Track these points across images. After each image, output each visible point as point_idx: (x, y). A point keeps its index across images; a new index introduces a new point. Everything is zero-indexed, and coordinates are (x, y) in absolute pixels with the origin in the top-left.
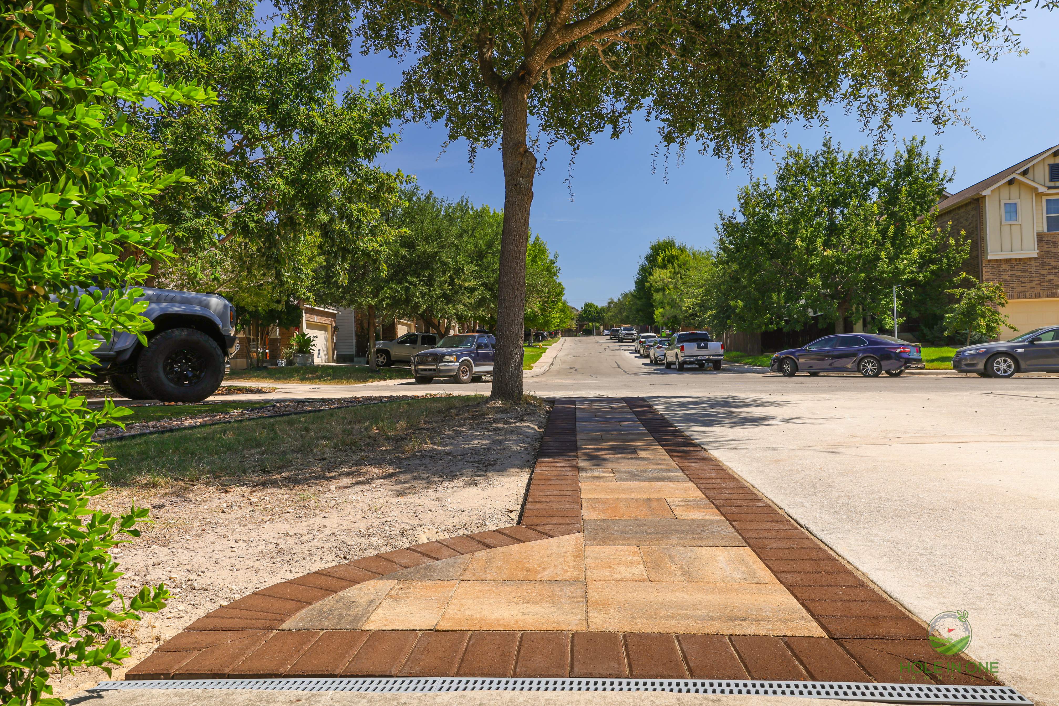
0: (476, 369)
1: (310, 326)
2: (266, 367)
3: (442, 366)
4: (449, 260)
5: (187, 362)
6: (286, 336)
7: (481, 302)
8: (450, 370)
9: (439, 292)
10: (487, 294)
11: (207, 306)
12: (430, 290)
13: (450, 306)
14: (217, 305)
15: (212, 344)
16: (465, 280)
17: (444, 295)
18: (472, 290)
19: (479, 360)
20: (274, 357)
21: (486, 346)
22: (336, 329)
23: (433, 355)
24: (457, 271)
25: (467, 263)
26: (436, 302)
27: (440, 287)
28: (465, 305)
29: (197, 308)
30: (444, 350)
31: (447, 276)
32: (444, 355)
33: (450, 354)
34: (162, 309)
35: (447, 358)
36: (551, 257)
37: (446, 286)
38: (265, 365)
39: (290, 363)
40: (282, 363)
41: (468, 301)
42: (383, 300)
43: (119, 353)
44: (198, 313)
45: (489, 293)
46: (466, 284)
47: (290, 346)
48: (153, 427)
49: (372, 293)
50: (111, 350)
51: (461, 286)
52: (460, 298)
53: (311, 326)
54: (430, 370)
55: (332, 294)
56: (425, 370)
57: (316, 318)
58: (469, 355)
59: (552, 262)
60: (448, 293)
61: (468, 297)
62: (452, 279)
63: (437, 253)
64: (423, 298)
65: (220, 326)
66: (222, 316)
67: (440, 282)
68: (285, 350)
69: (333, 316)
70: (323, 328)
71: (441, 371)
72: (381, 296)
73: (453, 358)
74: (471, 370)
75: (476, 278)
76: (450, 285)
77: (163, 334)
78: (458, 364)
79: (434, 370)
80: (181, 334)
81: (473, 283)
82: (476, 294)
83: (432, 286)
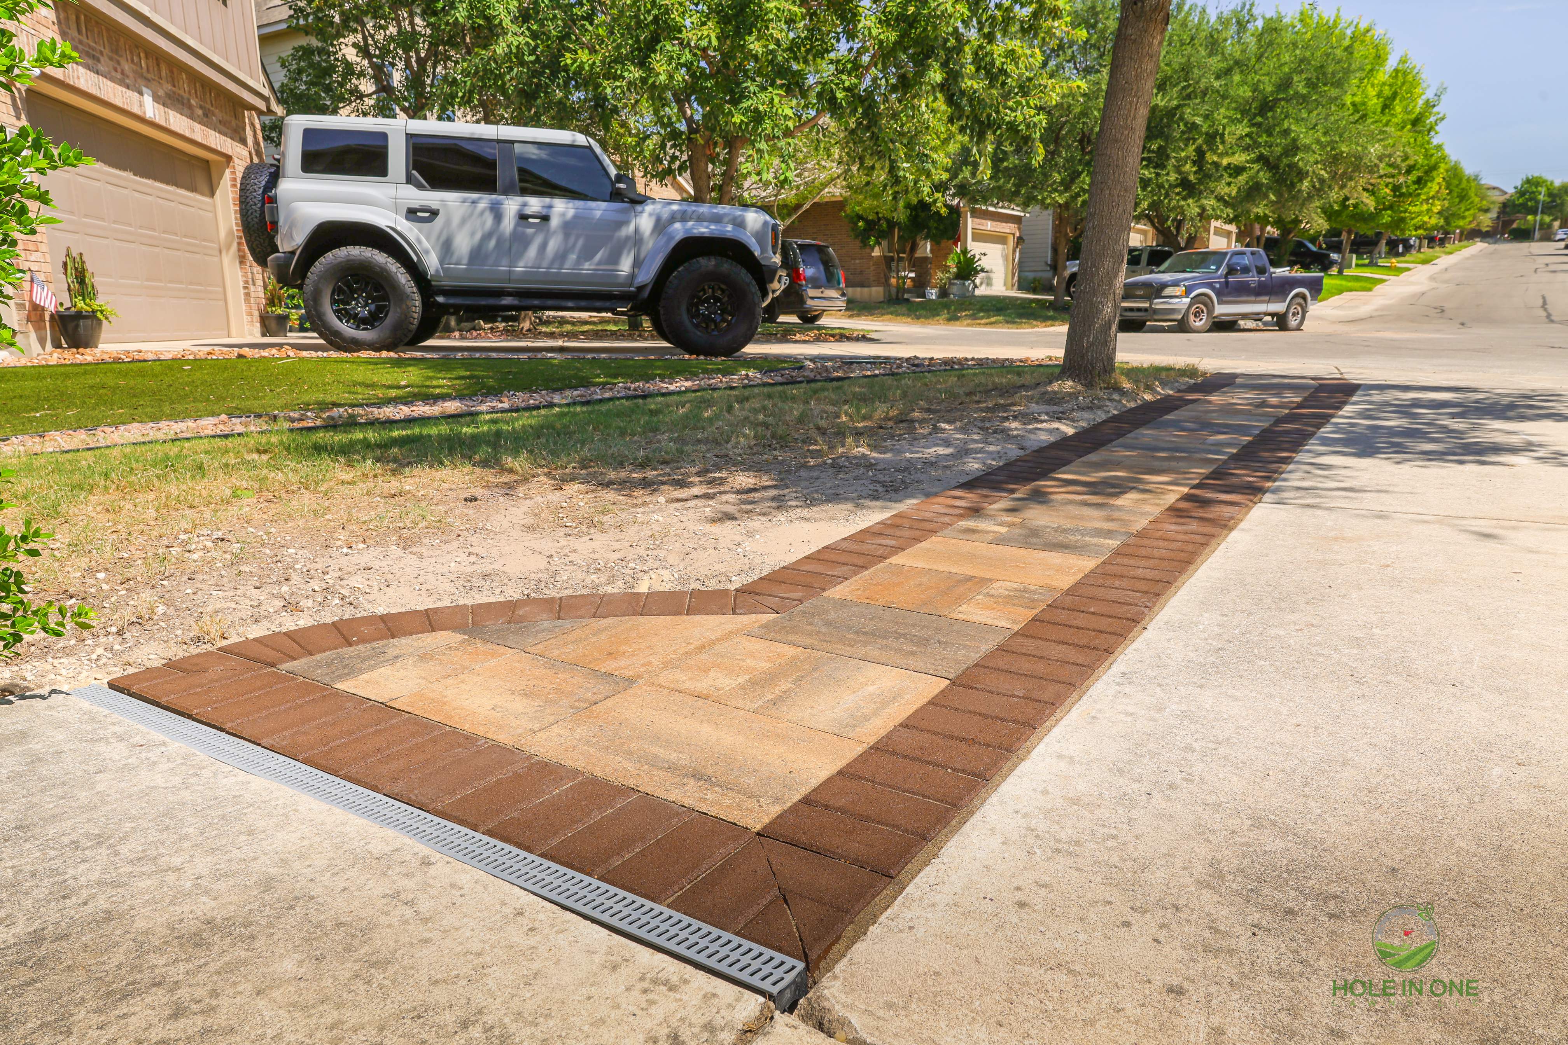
0: (1222, 310)
1: (977, 237)
2: (907, 300)
3: (1159, 304)
4: (1198, 120)
5: (715, 302)
6: (941, 254)
7: (1254, 191)
8: (1173, 311)
9: (1173, 177)
10: (1264, 177)
11: (740, 224)
12: (1158, 175)
13: (1190, 201)
14: (756, 221)
15: (744, 276)
16: (1221, 155)
17: (1184, 183)
18: (1238, 170)
19: (1229, 294)
20: (920, 285)
21: (1246, 270)
22: (1020, 240)
23: (1147, 285)
24: (1212, 138)
25: (1232, 121)
26: (1167, 195)
27: (1178, 169)
28: (1220, 199)
29: (729, 228)
30: (1167, 277)
31: (1192, 148)
32: (1164, 286)
33: (1176, 284)
34: (687, 231)
35: (1168, 291)
36: (1430, 94)
37: (1188, 166)
38: (906, 296)
39: (944, 293)
40: (933, 294)
41: (1227, 190)
42: (1078, 195)
43: (641, 288)
44: (729, 235)
45: (1268, 175)
46: (1225, 162)
47: (946, 269)
48: (635, 390)
49: (1062, 183)
50: (631, 285)
51: (1216, 165)
52: (1212, 185)
53: (979, 237)
54: (1139, 310)
55: (999, 187)
56: (1131, 309)
57: (989, 225)
58: (1210, 286)
59: (1429, 105)
60: (1192, 177)
61: (1229, 184)
62: (1200, 153)
63: (1178, 107)
64: (1144, 188)
65: (757, 253)
66: (759, 236)
67: (1178, 160)
68: (940, 275)
69: (1017, 220)
70: (1000, 239)
71: (1156, 311)
72: (1075, 189)
73: (1179, 290)
74: (1210, 310)
75: (1247, 149)
76: (1194, 163)
77: (686, 264)
78: (1187, 300)
79: (1146, 310)
80: (707, 263)
81: (1240, 158)
82: (1242, 178)
83: (1163, 167)
